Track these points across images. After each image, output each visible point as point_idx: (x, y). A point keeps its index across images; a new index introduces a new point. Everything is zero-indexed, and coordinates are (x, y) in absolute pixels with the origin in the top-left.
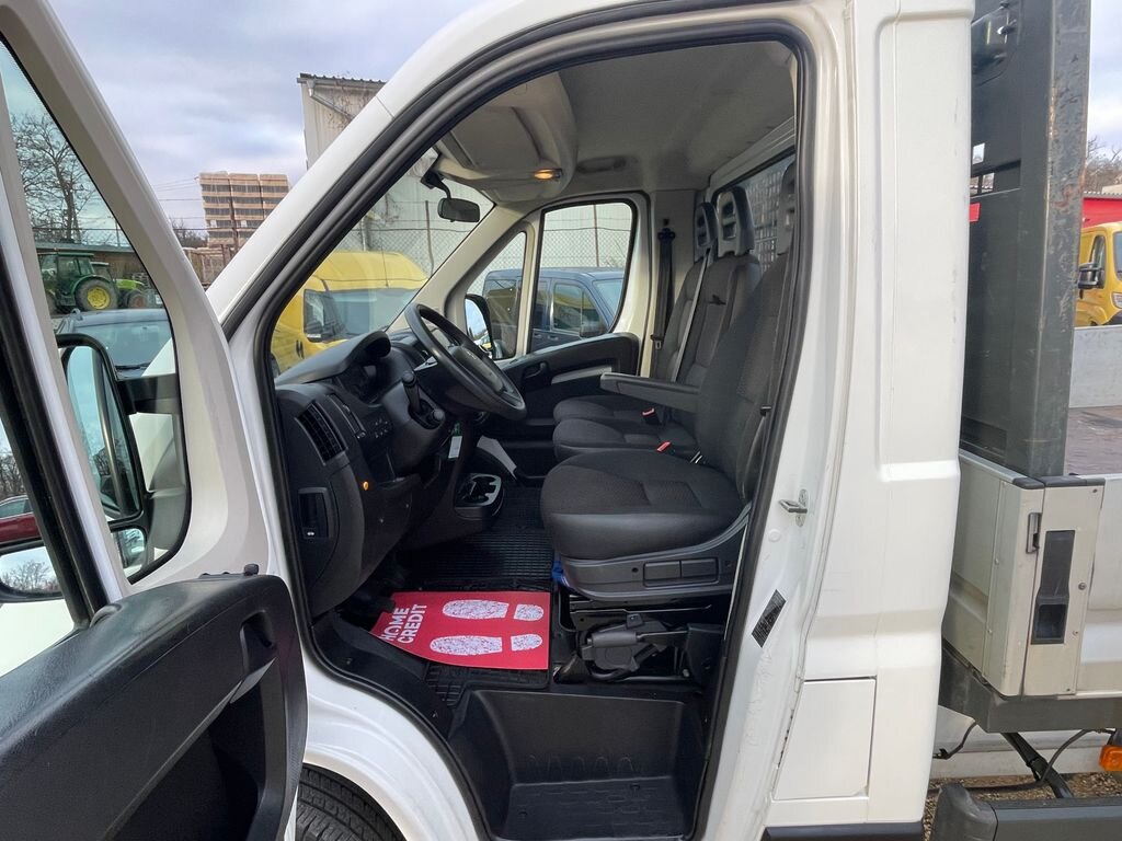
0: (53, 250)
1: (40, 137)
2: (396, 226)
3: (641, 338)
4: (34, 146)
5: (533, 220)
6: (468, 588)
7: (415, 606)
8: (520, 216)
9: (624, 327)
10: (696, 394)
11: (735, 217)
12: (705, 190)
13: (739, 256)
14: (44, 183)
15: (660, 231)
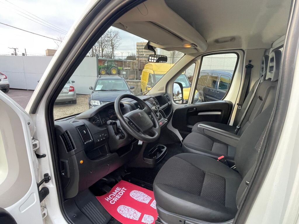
0: (107, 60)
1: (109, 35)
3: (234, 104)
4: (108, 37)
5: (199, 59)
6: (143, 186)
7: (123, 188)
9: (228, 99)
10: (238, 140)
11: (274, 64)
12: (270, 49)
13: (273, 82)
14: (109, 45)
15: (247, 65)
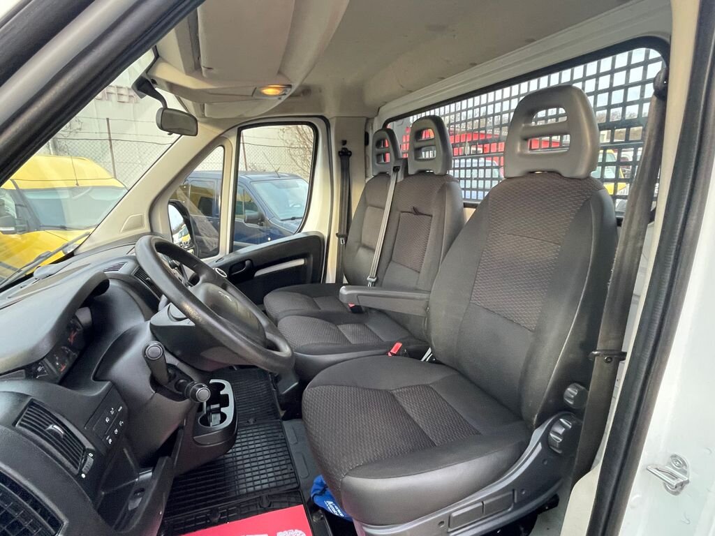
2: (80, 135)
3: (326, 236)
5: (232, 136)
8: (219, 132)
9: (311, 228)
15: (340, 150)
